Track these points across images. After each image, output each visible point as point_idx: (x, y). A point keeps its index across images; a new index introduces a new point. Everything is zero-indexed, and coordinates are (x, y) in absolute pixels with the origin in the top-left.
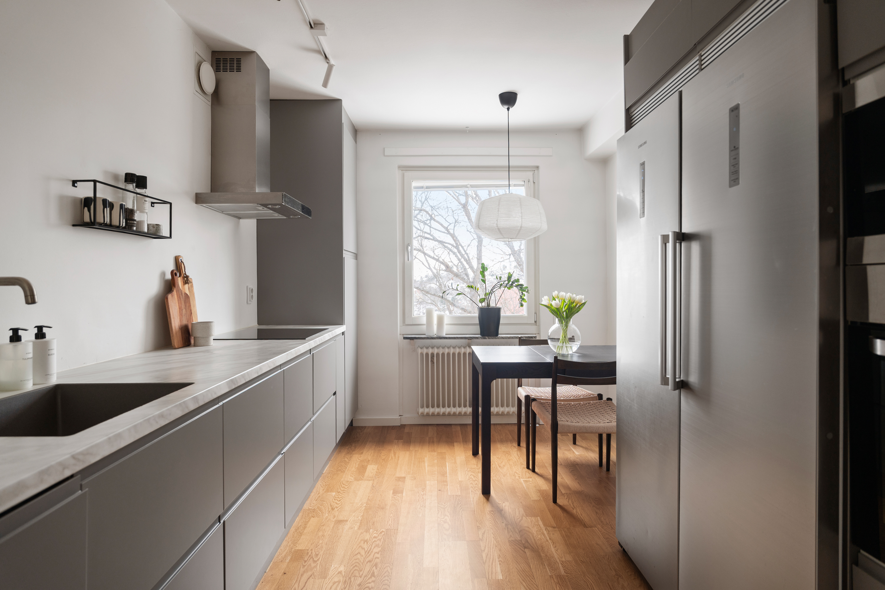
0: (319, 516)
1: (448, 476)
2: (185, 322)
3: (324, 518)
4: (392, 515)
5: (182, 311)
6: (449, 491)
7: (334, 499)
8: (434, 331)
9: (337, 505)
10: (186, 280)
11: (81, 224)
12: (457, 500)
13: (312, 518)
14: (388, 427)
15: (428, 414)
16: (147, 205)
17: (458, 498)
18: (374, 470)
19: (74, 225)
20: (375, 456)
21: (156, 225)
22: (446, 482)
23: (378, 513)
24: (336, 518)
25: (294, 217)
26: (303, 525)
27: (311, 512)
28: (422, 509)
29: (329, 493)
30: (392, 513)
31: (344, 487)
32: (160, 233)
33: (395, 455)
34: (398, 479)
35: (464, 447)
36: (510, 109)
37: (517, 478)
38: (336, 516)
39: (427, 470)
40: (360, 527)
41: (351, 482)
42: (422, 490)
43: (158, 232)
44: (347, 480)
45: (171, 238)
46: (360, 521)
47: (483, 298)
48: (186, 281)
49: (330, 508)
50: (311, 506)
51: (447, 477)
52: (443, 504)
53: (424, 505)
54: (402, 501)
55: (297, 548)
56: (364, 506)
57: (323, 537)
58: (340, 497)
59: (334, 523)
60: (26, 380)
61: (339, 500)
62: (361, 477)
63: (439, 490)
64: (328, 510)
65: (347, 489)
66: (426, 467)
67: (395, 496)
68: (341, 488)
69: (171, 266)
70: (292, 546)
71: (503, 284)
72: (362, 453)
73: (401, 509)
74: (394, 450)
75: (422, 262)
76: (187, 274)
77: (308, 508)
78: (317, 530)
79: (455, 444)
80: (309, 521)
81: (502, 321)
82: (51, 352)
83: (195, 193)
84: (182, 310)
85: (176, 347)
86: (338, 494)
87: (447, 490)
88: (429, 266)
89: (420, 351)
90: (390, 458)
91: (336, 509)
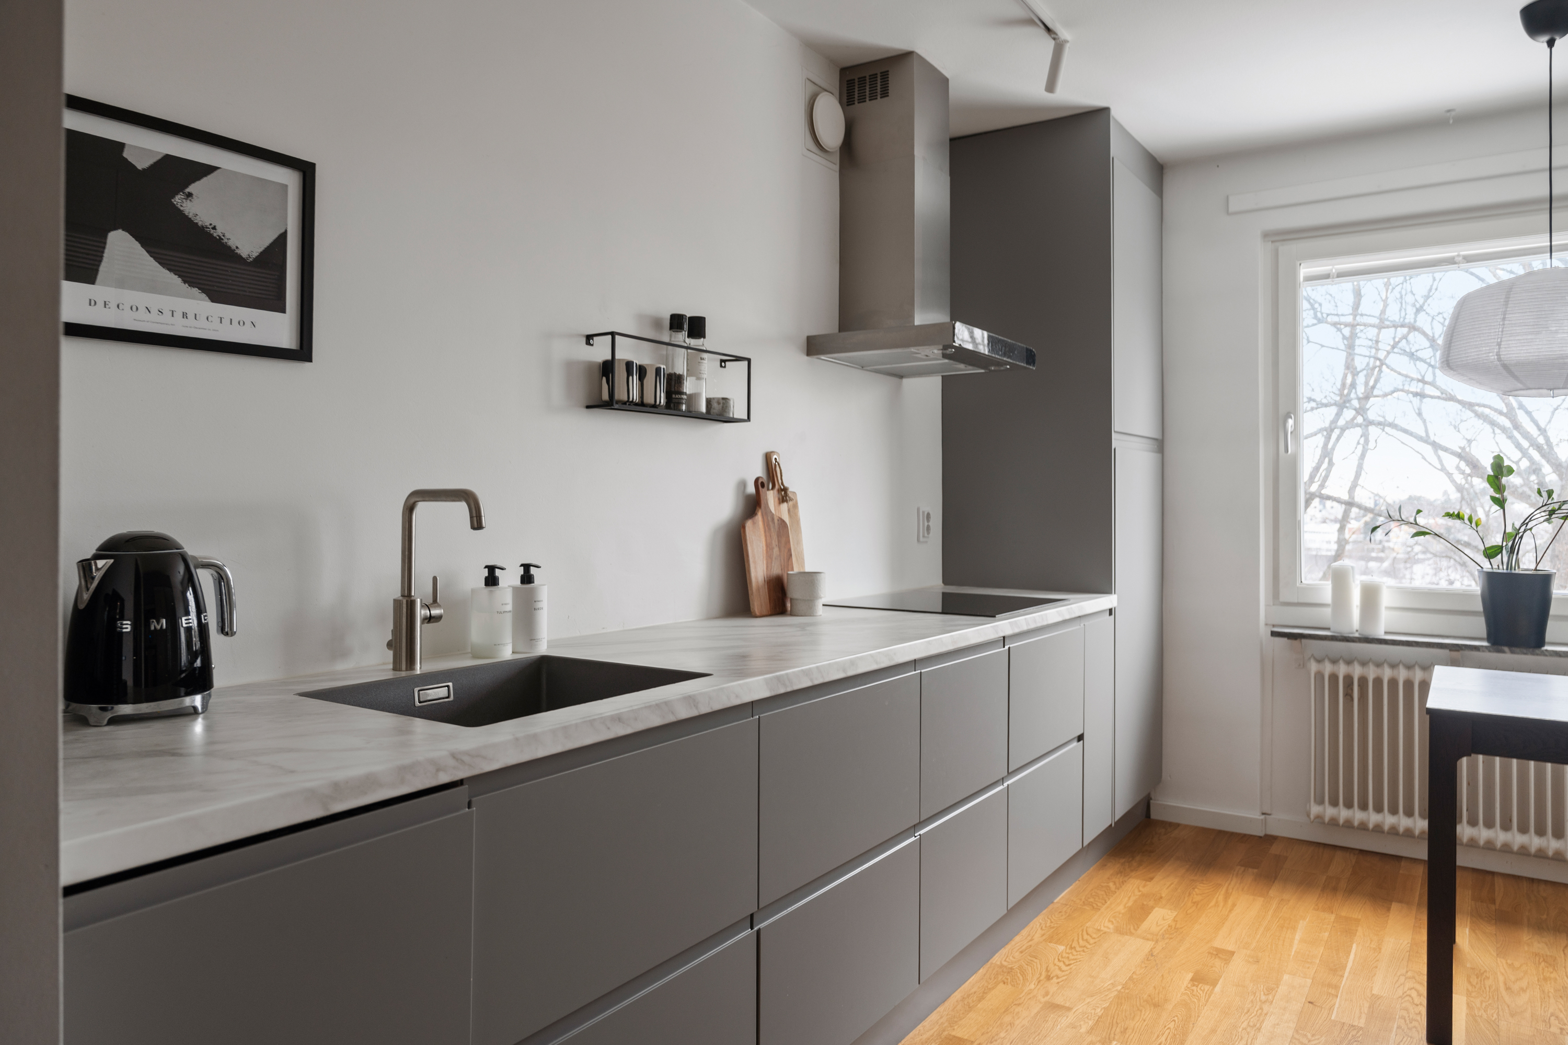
0: (1017, 984)
1: (1346, 975)
2: (776, 571)
3: (1025, 991)
4: (1172, 1025)
5: (773, 551)
6: (1336, 1009)
7: (1059, 959)
8: (1354, 623)
9: (1059, 973)
10: (784, 495)
11: (599, 404)
12: (1350, 1036)
13: (1001, 985)
14: (1233, 834)
15: (1334, 822)
16: (706, 365)
17: (1354, 1033)
18: (1166, 921)
19: (588, 407)
20: (1179, 891)
21: (723, 399)
22: (1337, 987)
23: (1143, 1012)
24: (1049, 997)
25: (997, 368)
26: (980, 994)
27: (1003, 971)
28: (1248, 1033)
29: (1051, 945)
30: (1174, 1021)
31: (1086, 940)
32: (729, 413)
33: (1226, 899)
34: (1215, 953)
35: (1416, 918)
36: (1556, 42)
37: (1554, 1029)
38: (1051, 994)
39: (1294, 950)
40: (1092, 1028)
41: (1105, 933)
42: (1265, 991)
43: (726, 412)
44: (1099, 928)
45: (750, 421)
46: (1097, 1018)
47: (1498, 546)
48: (783, 497)
49: (1044, 974)
50: (1007, 960)
51: (1342, 976)
52: (1309, 1035)
53: (1258, 1025)
54: (1207, 1001)
55: (953, 1033)
56: (1117, 990)
57: (1009, 1027)
58: (1073, 957)
59: (1041, 1006)
60: (501, 644)
61: (1067, 963)
62: (1132, 928)
63: (1309, 1002)
64: (1039, 977)
65: (1092, 946)
66: (1296, 942)
67: (1194, 988)
68: (1081, 941)
69: (759, 471)
70: (945, 1025)
71: (1559, 508)
72: (1152, 879)
73: (1200, 1018)
74: (1228, 887)
75: (1422, 455)
76: (786, 484)
77: (1001, 963)
78: (1004, 1010)
79: (1395, 906)
80: (993, 988)
81: (1553, 611)
82: (539, 605)
83: (806, 338)
84: (773, 549)
85: (758, 614)
86: (1070, 951)
87: (1331, 1009)
88: (1442, 465)
89: (1314, 667)
90: (1213, 903)
91: (1055, 980)
